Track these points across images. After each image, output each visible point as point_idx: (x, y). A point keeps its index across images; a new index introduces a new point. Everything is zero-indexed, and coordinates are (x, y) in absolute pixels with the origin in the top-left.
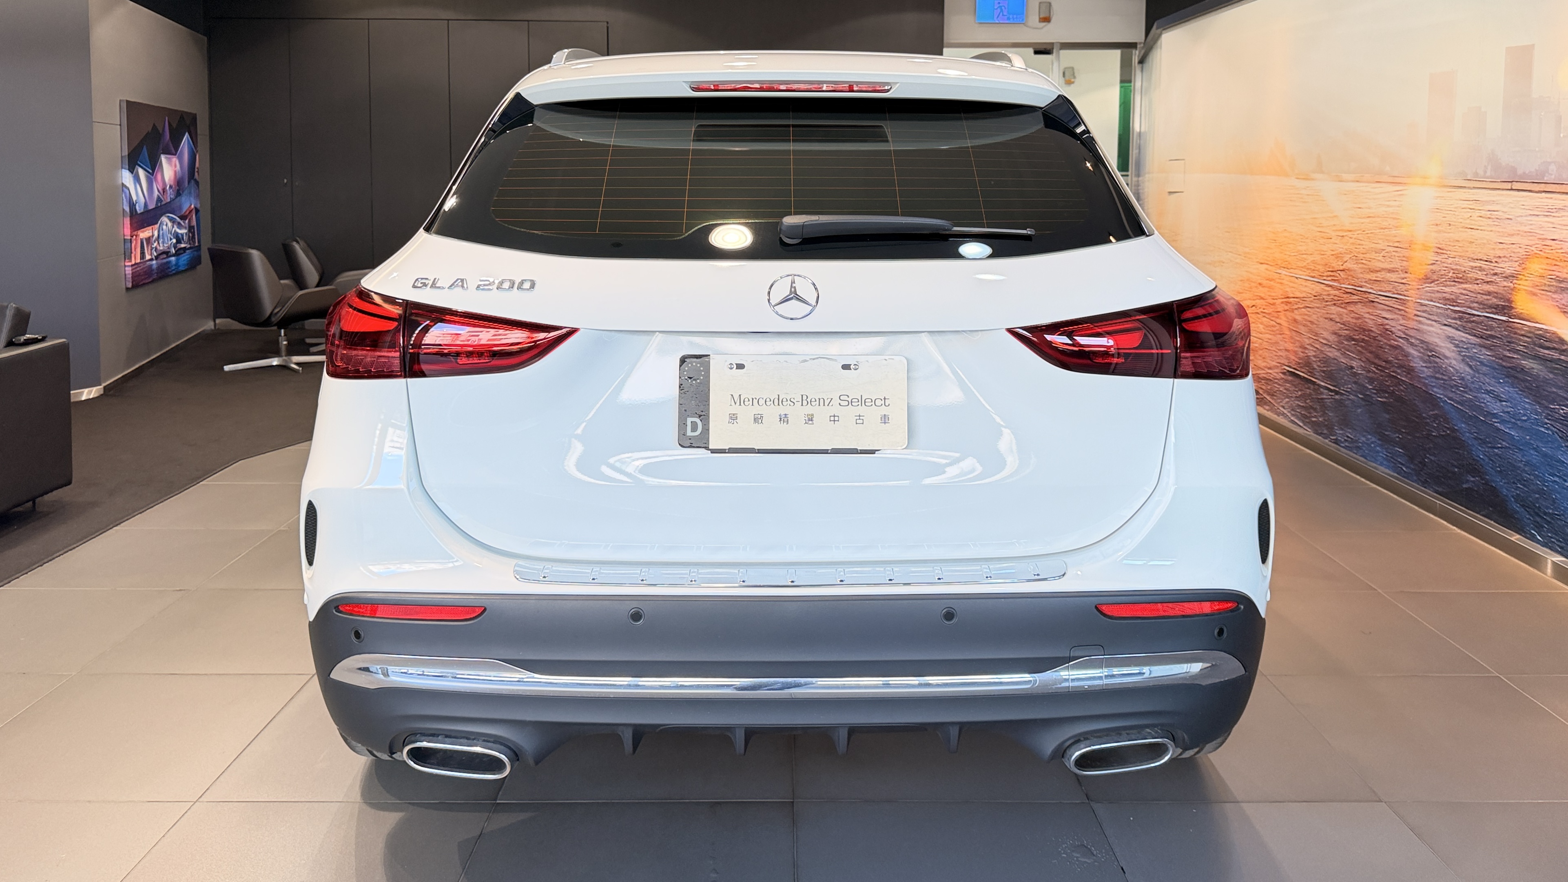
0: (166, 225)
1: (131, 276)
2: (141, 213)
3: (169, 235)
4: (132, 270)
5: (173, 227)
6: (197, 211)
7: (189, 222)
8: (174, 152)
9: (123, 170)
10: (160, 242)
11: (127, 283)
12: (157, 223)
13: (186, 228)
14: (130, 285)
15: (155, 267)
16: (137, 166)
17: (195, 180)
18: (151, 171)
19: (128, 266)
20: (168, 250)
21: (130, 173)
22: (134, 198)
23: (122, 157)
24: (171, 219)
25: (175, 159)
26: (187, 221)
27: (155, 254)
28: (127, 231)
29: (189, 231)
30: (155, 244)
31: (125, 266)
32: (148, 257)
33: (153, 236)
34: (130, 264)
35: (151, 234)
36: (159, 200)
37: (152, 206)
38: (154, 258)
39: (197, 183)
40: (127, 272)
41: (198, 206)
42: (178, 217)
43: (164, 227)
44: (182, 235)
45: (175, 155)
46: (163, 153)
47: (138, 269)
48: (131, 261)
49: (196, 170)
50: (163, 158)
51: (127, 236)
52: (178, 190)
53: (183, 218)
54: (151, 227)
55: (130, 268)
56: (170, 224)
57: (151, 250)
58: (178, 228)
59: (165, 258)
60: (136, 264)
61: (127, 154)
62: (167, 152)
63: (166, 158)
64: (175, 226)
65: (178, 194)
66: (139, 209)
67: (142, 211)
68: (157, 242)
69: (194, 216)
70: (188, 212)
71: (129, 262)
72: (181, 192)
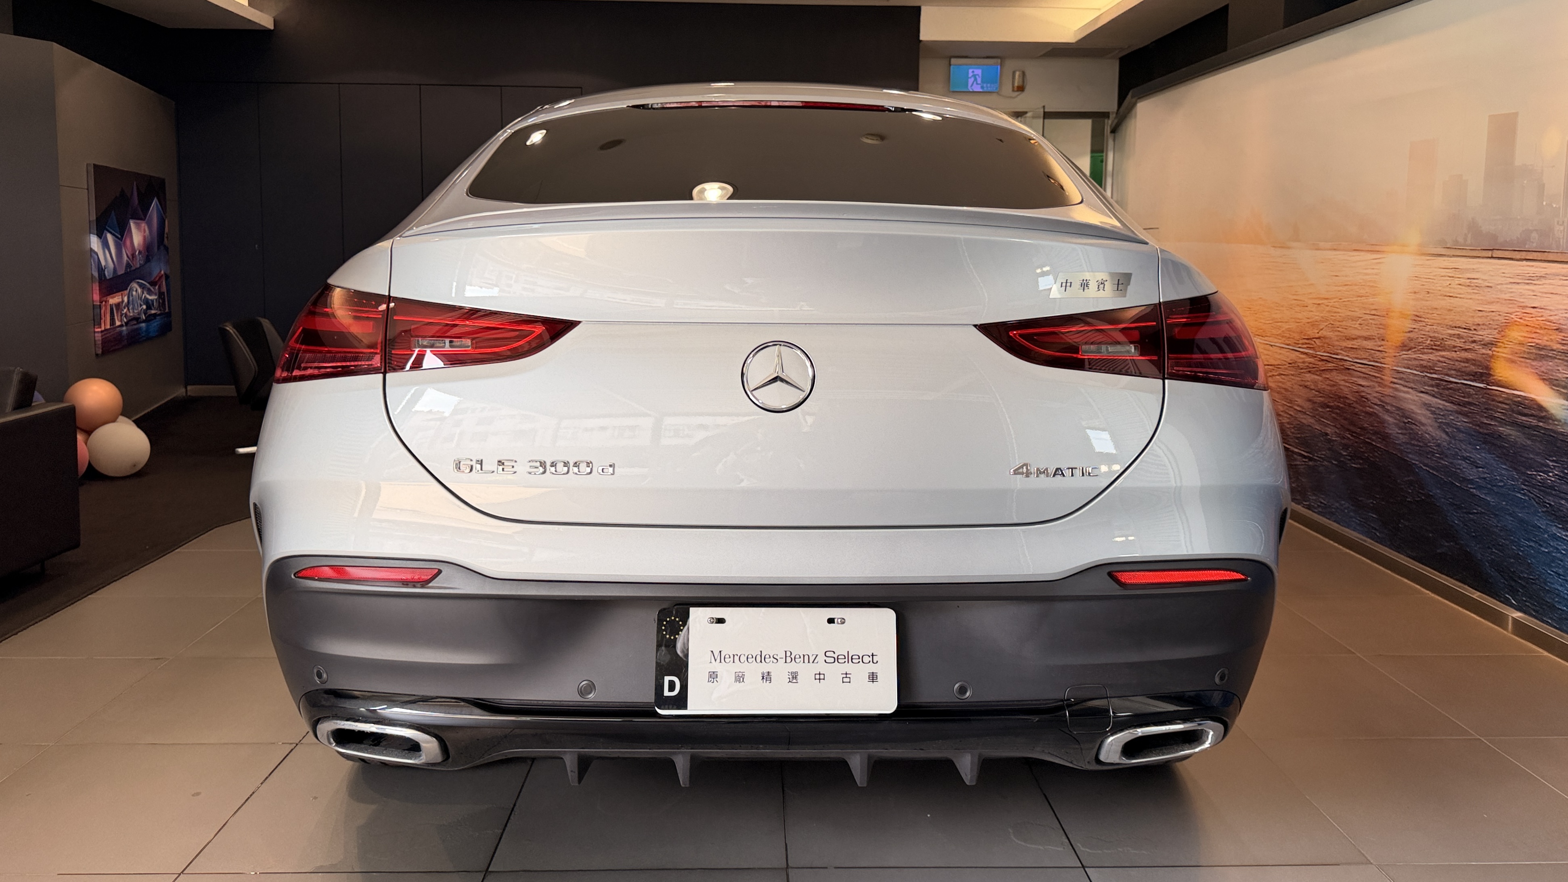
0: (136, 291)
1: (100, 342)
2: (111, 279)
3: (139, 302)
4: (102, 336)
5: (143, 293)
6: (167, 277)
7: (159, 287)
8: (143, 217)
9: (91, 235)
10: (130, 308)
11: (97, 349)
12: (127, 289)
13: (156, 295)
14: (100, 352)
15: (125, 333)
16: (105, 231)
17: (165, 246)
18: (120, 236)
19: (98, 332)
20: (138, 316)
21: (99, 240)
22: (103, 263)
23: (90, 221)
24: (141, 285)
25: (144, 225)
26: (157, 287)
27: (125, 320)
28: (96, 297)
29: (160, 297)
30: (125, 310)
31: (95, 332)
32: (118, 323)
33: (123, 301)
34: (99, 330)
35: (121, 300)
36: (128, 265)
37: (121, 272)
38: (124, 324)
39: (166, 249)
40: (96, 339)
41: (168, 272)
42: (148, 283)
43: (134, 293)
44: (152, 301)
45: (144, 220)
46: (132, 218)
47: (108, 335)
48: (101, 328)
49: (166, 236)
50: (132, 224)
51: (96, 301)
52: (147, 256)
53: (153, 284)
54: (121, 293)
55: (100, 335)
56: (139, 290)
57: (121, 316)
58: (147, 294)
59: (135, 324)
60: (106, 330)
61: (95, 218)
62: (136, 217)
63: (134, 223)
64: (145, 292)
65: (148, 260)
66: (108, 274)
67: (111, 276)
68: (127, 308)
69: (164, 283)
70: (158, 278)
71: (98, 328)
72: (150, 258)
